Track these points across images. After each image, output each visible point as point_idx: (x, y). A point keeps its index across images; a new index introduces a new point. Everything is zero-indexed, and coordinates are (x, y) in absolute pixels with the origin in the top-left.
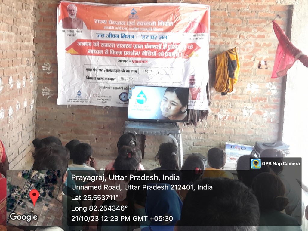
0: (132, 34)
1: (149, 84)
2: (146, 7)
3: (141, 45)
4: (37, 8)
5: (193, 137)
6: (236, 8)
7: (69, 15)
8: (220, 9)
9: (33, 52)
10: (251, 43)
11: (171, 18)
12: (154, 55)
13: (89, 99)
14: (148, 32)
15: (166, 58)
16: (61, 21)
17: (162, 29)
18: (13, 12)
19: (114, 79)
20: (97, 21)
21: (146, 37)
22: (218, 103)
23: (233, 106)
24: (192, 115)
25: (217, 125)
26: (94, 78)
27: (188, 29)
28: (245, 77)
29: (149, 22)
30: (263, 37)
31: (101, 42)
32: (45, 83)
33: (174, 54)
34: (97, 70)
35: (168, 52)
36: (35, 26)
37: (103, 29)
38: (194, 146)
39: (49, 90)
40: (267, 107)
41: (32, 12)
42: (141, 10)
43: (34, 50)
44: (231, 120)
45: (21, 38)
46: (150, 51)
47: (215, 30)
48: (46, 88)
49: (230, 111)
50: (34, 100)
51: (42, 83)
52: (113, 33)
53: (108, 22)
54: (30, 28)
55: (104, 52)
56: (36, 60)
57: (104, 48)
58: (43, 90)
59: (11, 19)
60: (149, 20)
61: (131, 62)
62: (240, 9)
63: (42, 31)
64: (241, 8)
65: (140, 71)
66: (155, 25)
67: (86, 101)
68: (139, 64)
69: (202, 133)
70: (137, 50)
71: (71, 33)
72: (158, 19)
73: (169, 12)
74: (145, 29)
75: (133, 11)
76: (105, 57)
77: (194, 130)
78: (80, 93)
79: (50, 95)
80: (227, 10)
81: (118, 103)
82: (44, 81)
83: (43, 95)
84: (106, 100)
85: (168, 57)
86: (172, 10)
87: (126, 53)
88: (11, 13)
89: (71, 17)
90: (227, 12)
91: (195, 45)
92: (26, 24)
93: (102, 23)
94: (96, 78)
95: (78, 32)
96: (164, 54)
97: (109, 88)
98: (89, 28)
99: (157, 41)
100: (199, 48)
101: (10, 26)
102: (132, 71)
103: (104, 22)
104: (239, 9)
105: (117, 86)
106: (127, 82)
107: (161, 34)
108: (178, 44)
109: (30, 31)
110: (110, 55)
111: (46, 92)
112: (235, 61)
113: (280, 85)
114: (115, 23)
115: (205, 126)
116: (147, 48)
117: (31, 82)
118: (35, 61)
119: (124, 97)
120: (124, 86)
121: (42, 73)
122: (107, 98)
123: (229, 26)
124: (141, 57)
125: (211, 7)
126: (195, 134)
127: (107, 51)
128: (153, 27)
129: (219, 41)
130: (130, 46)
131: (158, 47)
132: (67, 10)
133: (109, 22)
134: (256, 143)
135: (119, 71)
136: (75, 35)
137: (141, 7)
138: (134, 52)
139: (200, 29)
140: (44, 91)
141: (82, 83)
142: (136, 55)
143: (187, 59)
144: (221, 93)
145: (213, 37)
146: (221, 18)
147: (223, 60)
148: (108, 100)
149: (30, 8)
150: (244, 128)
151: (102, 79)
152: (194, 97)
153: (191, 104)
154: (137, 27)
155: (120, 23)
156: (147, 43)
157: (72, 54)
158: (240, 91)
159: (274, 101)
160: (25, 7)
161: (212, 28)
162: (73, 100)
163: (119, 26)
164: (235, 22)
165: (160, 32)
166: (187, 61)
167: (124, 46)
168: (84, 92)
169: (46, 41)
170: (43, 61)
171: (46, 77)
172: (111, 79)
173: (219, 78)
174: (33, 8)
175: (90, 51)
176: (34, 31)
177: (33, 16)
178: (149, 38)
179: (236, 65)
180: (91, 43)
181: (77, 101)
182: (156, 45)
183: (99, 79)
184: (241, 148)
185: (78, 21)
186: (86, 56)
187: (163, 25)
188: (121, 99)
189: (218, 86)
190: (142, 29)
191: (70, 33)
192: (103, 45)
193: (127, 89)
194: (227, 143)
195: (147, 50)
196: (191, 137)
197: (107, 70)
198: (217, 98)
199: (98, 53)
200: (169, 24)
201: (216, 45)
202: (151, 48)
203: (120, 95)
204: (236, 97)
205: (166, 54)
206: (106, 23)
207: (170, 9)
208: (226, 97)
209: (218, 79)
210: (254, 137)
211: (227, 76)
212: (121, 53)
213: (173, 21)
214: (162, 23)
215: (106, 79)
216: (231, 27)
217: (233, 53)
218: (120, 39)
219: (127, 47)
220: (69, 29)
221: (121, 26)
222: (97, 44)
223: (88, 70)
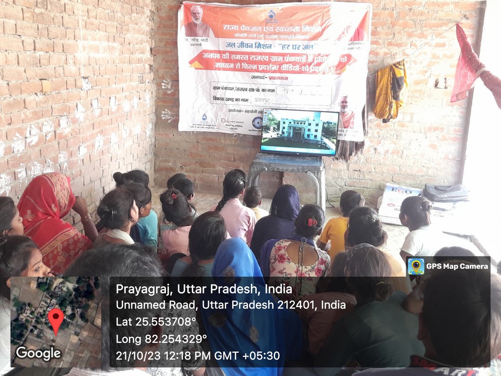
0: (268, 42)
1: (289, 107)
2: (286, 8)
3: (280, 57)
4: (154, 11)
5: (345, 175)
6: (407, 7)
7: (193, 20)
8: (386, 8)
9: (151, 66)
10: (425, 53)
11: (319, 22)
12: (296, 70)
13: (216, 124)
14: (289, 40)
15: (311, 74)
16: (183, 28)
17: (308, 37)
18: (116, 17)
19: (247, 100)
20: (226, 27)
21: (286, 47)
22: (378, 133)
23: (398, 137)
24: (342, 147)
25: (376, 161)
26: (222, 99)
27: (341, 36)
28: (416, 99)
29: (291, 28)
30: (443, 45)
31: (231, 53)
32: (165, 104)
33: (321, 68)
34: (226, 88)
35: (313, 66)
36: (153, 34)
37: (233, 37)
38: (346, 187)
39: (169, 113)
40: (444, 139)
41: (148, 16)
42: (281, 12)
43: (152, 63)
44: (395, 155)
45: (129, 50)
46: (291, 65)
47: (378, 37)
48: (166, 110)
49: (395, 143)
50: (151, 125)
51: (161, 103)
52: (246, 41)
53: (239, 27)
54: (144, 36)
55: (235, 66)
56: (155, 75)
57: (235, 62)
58: (163, 112)
59: (113, 26)
60: (291, 25)
61: (268, 79)
62: (413, 9)
63: (161, 40)
64: (413, 7)
65: (279, 90)
66: (299, 31)
67: (213, 127)
68: (278, 82)
69: (356, 171)
70: (274, 63)
71: (196, 42)
72: (303, 23)
73: (317, 13)
74: (286, 37)
75: (272, 13)
76: (236, 72)
77: (347, 167)
78: (206, 117)
79: (171, 119)
80: (394, 10)
81: (250, 130)
82: (164, 102)
83: (163, 118)
84: (236, 126)
85: (314, 72)
86: (320, 11)
87: (262, 67)
88: (112, 18)
89: (195, 22)
90: (395, 12)
91: (349, 57)
92: (138, 31)
93: (232, 29)
94: (225, 99)
95: (203, 40)
96: (309, 69)
97: (240, 111)
98: (217, 35)
99: (301, 51)
100: (355, 61)
101: (112, 35)
102: (269, 90)
103: (235, 27)
104: (411, 8)
105: (250, 109)
106: (262, 103)
107: (305, 43)
108: (327, 56)
109: (145, 41)
110: (242, 70)
111: (166, 115)
112: (401, 78)
113: (463, 110)
114: (249, 29)
115: (361, 162)
116: (287, 60)
117: (146, 102)
118: (152, 78)
119: (258, 123)
120: (259, 109)
121: (161, 91)
122: (237, 124)
123: (398, 31)
124: (280, 72)
125: (374, 6)
126: (347, 172)
127: (238, 65)
128: (295, 34)
129: (382, 51)
130: (266, 58)
131: (302, 60)
132: (190, 13)
133: (241, 29)
134: (426, 186)
135: (253, 90)
136: (200, 45)
137: (280, 8)
138: (271, 66)
139: (358, 35)
140: (164, 114)
141: (208, 105)
142: (273, 69)
143: (339, 75)
144: (382, 120)
145: (375, 46)
146: (387, 21)
147: (386, 76)
148: (238, 126)
149: (143, 12)
150: (413, 166)
151: (232, 100)
152: (346, 125)
153: (342, 133)
154: (275, 34)
155: (254, 29)
156: (288, 54)
157: (196, 68)
158: (408, 118)
159: (454, 131)
160: (135, 11)
161: (374, 33)
162: (197, 126)
163: (254, 32)
164: (405, 25)
165: (304, 40)
166: (338, 78)
167: (259, 58)
168: (210, 116)
169: (166, 52)
170: (163, 78)
171: (167, 96)
172: (243, 100)
173: (380, 101)
174: (148, 11)
175: (218, 65)
176: (150, 40)
177: (149, 21)
178: (291, 47)
179: (403, 83)
180: (219, 55)
181: (203, 127)
182: (299, 58)
183: (228, 99)
184: (406, 192)
185: (204, 27)
186: (213, 71)
187: (309, 31)
188: (254, 126)
189: (378, 111)
190: (282, 36)
191: (194, 42)
192: (233, 57)
193: (262, 112)
194: (388, 184)
195: (287, 63)
196: (343, 176)
197: (238, 88)
198: (378, 125)
199: (228, 67)
200: (316, 29)
201: (378, 56)
202: (292, 61)
203: (253, 121)
204: (403, 126)
205: (311, 69)
206: (237, 29)
207: (318, 9)
208: (390, 125)
209: (378, 101)
210: (426, 177)
211: (390, 98)
212: (255, 67)
213: (321, 25)
214: (307, 28)
215: (237, 100)
216: (398, 33)
217: (400, 67)
218: (254, 50)
219: (263, 59)
220: (193, 38)
221: (256, 32)
222: (226, 56)
223: (215, 88)
